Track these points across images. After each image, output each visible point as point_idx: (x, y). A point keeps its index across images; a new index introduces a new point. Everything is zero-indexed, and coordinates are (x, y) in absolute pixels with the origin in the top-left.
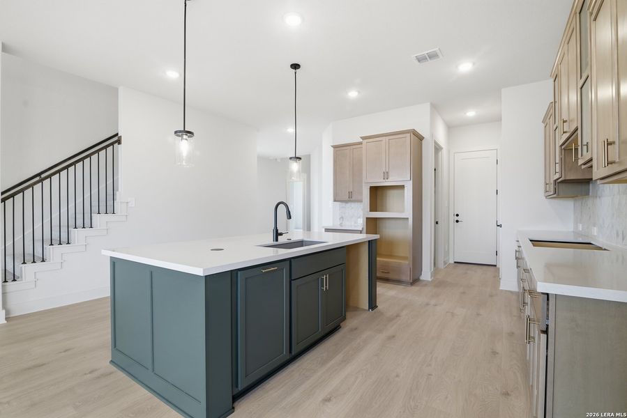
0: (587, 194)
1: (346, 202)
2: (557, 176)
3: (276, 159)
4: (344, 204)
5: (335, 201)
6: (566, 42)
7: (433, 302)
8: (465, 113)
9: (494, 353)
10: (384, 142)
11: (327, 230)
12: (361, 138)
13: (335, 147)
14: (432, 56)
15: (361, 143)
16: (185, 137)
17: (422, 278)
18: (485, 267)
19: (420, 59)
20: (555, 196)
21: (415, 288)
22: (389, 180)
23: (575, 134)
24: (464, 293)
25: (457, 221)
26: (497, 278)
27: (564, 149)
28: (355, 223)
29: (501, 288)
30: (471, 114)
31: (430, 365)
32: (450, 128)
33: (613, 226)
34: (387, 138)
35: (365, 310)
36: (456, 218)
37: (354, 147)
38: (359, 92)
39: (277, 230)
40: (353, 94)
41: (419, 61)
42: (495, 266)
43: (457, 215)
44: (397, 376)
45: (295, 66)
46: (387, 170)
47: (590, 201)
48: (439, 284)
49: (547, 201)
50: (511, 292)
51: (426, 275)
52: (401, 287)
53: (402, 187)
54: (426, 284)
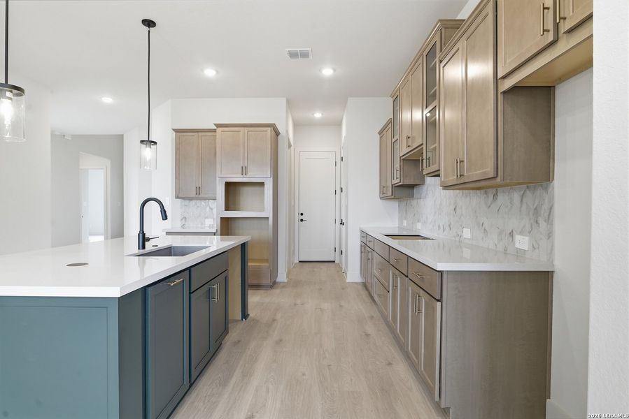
0: (413, 197)
1: (190, 199)
2: (398, 181)
3: (64, 136)
4: (187, 202)
5: (177, 197)
6: (411, 73)
7: (299, 301)
8: (313, 114)
9: (367, 335)
10: (242, 133)
11: (168, 233)
12: (215, 124)
13: (177, 131)
14: (305, 55)
15: (214, 131)
16: (8, 94)
17: (278, 280)
18: (326, 264)
19: (293, 55)
20: (393, 197)
21: (276, 291)
22: (248, 176)
23: (421, 147)
24: (321, 289)
25: (302, 220)
26: (341, 273)
27: (403, 160)
28: (202, 224)
29: (347, 281)
30: (318, 115)
31: (325, 358)
32: (296, 125)
33: (435, 222)
34: (246, 129)
35: (239, 321)
36: (301, 217)
37: (203, 134)
38: (217, 72)
39: (144, 235)
40: (210, 73)
41: (290, 56)
42: (334, 262)
43: (302, 214)
44: (304, 374)
45: (149, 23)
46: (246, 165)
47: (414, 202)
48: (294, 284)
49: (381, 201)
50: (356, 283)
51: (282, 277)
52: (261, 292)
53: (262, 184)
54: (284, 286)
